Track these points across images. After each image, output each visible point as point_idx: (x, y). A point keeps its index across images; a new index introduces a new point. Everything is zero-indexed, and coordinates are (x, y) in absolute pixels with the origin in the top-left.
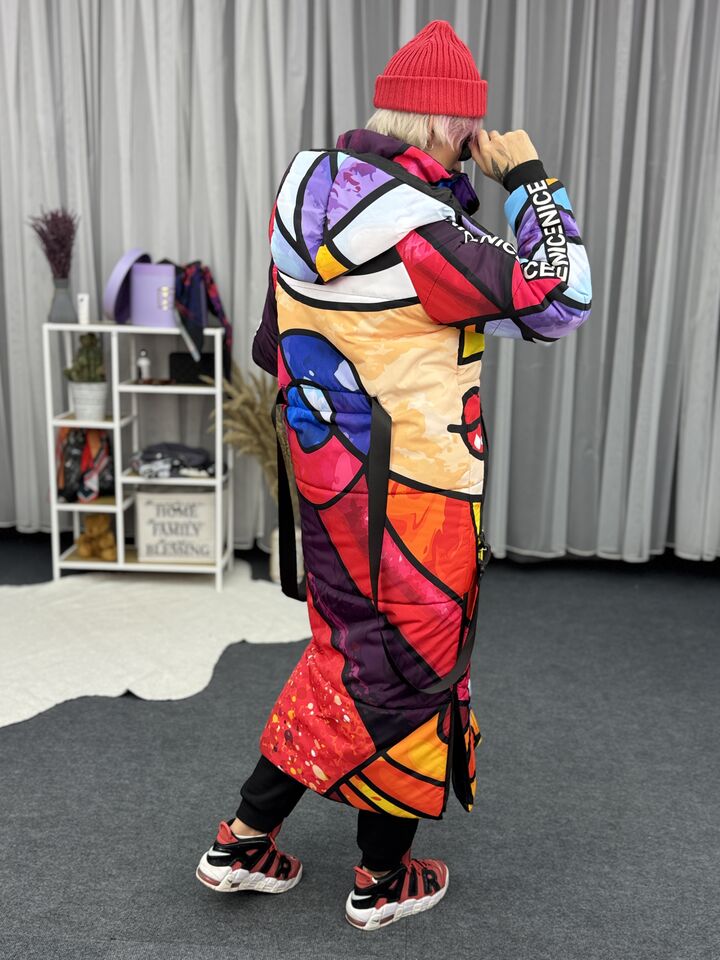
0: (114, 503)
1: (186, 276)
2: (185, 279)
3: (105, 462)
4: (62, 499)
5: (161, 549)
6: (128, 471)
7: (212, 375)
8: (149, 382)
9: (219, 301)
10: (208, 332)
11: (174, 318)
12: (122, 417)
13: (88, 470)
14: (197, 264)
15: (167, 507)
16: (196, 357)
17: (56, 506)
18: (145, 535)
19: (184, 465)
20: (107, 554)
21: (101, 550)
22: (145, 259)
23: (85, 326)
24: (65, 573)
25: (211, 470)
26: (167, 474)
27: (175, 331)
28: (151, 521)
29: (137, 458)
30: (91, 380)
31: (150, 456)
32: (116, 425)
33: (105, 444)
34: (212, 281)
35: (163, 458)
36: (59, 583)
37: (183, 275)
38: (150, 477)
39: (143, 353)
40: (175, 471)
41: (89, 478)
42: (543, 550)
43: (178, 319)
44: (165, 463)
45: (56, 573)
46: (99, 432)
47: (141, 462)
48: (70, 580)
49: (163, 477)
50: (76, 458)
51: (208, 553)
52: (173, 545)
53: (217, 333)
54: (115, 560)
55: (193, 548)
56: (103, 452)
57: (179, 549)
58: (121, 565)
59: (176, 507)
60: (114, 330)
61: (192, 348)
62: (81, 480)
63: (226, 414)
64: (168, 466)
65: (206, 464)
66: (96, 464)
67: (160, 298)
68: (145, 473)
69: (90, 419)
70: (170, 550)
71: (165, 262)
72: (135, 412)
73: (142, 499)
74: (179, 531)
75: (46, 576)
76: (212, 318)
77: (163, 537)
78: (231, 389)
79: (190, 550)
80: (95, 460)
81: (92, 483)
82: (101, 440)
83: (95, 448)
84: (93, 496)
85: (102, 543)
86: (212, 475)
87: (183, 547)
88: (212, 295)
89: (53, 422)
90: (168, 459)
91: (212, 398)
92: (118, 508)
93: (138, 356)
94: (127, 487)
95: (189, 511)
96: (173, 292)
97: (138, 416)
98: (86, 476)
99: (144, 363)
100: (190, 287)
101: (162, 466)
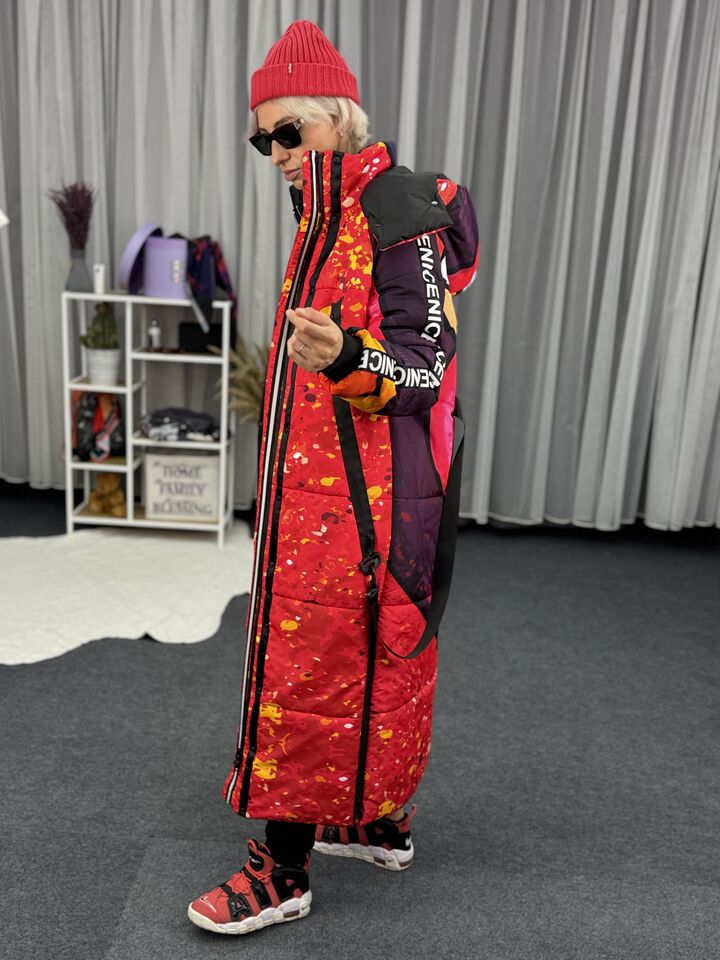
0: (124, 463)
1: (198, 250)
2: (196, 254)
3: (115, 424)
4: (76, 458)
5: (167, 507)
6: (138, 433)
7: (219, 345)
8: (160, 350)
9: (226, 274)
10: (217, 304)
11: (186, 291)
12: (134, 382)
13: (100, 431)
14: (207, 238)
15: (173, 469)
16: (206, 328)
17: (71, 465)
18: (153, 494)
19: (191, 429)
20: (117, 510)
21: (111, 506)
22: (158, 233)
23: (100, 295)
24: (78, 527)
25: (215, 435)
26: (175, 437)
27: (186, 303)
28: (158, 481)
29: (146, 421)
30: (105, 347)
31: (158, 420)
32: (128, 390)
33: (116, 408)
34: (220, 256)
35: (170, 422)
36: (72, 537)
37: (194, 250)
38: (160, 440)
39: (154, 323)
40: (182, 436)
41: (101, 439)
42: (522, 517)
43: (189, 291)
44: (173, 427)
45: (70, 526)
46: (110, 396)
47: (150, 425)
48: (83, 534)
49: (171, 440)
50: (88, 420)
51: (210, 513)
52: (178, 504)
53: (225, 306)
54: (124, 516)
55: (197, 508)
56: (114, 415)
57: (183, 508)
58: (130, 521)
59: (182, 468)
60: (129, 300)
61: (201, 319)
62: (93, 441)
63: (232, 383)
64: (176, 430)
65: (211, 429)
66: (108, 426)
67: (172, 271)
68: (154, 436)
69: (103, 384)
70: (175, 508)
71: (177, 236)
72: (144, 377)
73: (150, 460)
74: (184, 490)
75: (60, 530)
76: (220, 292)
77: (169, 496)
78: (236, 359)
79: (194, 509)
80: (106, 422)
81: (104, 444)
82: (112, 403)
83: (106, 411)
84: (104, 456)
85: (113, 500)
86: (217, 440)
87: (188, 506)
88: (221, 269)
89: (69, 385)
90: (176, 424)
91: (219, 367)
92: (128, 468)
93: (149, 326)
94: (137, 449)
95: (194, 473)
96: (184, 265)
97: (146, 383)
98: (99, 437)
99: (155, 332)
100: (201, 261)
101: (170, 430)
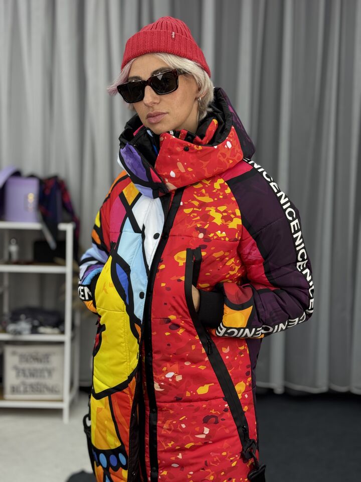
2: (45, 190)
5: (22, 389)
7: (63, 256)
8: (18, 263)
9: (70, 204)
10: (62, 227)
14: (55, 178)
15: (28, 357)
16: (52, 244)
19: (42, 324)
22: (17, 174)
25: (61, 327)
26: (27, 332)
29: (6, 318)
31: (15, 318)
34: (66, 190)
35: (25, 319)
37: (45, 186)
38: (15, 335)
39: (14, 241)
40: (34, 330)
43: (39, 216)
44: (27, 322)
47: (9, 322)
49: (26, 335)
51: (58, 391)
52: (32, 386)
53: (69, 227)
55: (47, 388)
57: (36, 389)
59: (35, 356)
61: (49, 238)
64: (29, 326)
65: (58, 323)
67: (27, 203)
68: (11, 331)
70: (29, 389)
71: (32, 176)
72: (6, 283)
73: (9, 350)
74: (37, 374)
76: (66, 216)
77: (24, 379)
79: (45, 390)
86: (62, 333)
87: (40, 387)
88: (66, 200)
90: (29, 319)
91: (64, 275)
93: (10, 243)
95: (44, 360)
96: (36, 197)
97: (8, 288)
99: (14, 248)
100: (50, 195)
101: (24, 326)
